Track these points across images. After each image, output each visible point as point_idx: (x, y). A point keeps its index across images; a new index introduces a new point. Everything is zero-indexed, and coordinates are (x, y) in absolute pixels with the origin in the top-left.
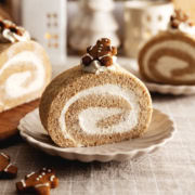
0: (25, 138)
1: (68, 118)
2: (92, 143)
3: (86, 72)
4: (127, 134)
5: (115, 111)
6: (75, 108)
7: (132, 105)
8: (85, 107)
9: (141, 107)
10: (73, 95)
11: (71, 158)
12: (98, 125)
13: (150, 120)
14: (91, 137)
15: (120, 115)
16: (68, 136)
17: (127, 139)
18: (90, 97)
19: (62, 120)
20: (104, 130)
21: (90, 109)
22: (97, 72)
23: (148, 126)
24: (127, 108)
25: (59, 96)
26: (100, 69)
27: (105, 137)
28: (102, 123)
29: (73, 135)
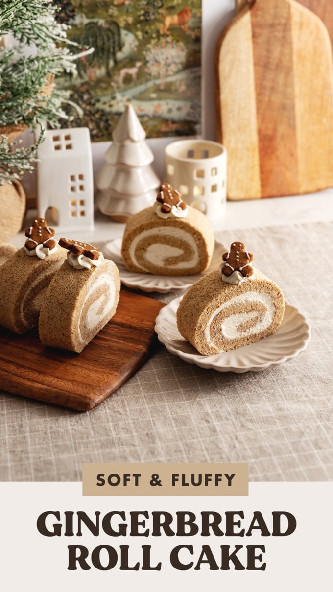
0: (176, 353)
1: (212, 328)
2: (232, 347)
3: (229, 284)
4: (263, 333)
5: (253, 315)
6: (218, 319)
7: (268, 307)
8: (228, 315)
9: (275, 307)
10: (218, 307)
11: (208, 368)
12: (238, 329)
13: (282, 318)
14: (232, 342)
15: (257, 318)
16: (212, 345)
17: (263, 338)
18: (232, 306)
19: (207, 332)
20: (243, 333)
21: (232, 317)
22: (240, 284)
23: (280, 322)
24: (264, 310)
25: (205, 310)
26: (242, 280)
27: (243, 339)
28: (241, 328)
29: (216, 343)
